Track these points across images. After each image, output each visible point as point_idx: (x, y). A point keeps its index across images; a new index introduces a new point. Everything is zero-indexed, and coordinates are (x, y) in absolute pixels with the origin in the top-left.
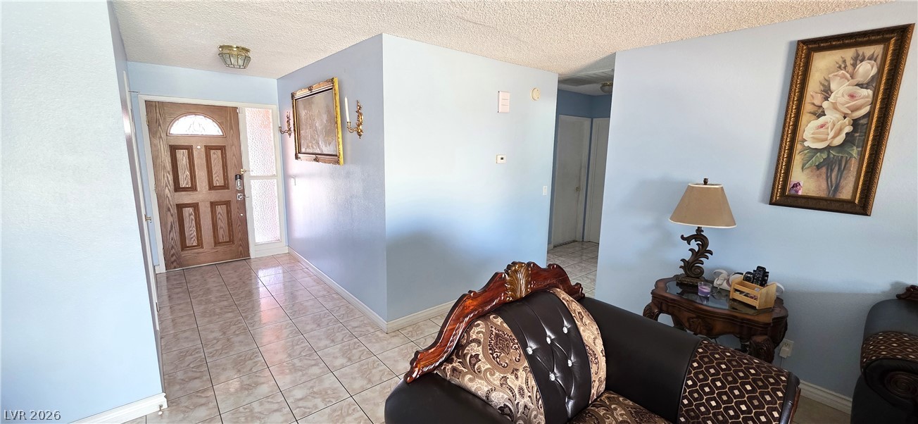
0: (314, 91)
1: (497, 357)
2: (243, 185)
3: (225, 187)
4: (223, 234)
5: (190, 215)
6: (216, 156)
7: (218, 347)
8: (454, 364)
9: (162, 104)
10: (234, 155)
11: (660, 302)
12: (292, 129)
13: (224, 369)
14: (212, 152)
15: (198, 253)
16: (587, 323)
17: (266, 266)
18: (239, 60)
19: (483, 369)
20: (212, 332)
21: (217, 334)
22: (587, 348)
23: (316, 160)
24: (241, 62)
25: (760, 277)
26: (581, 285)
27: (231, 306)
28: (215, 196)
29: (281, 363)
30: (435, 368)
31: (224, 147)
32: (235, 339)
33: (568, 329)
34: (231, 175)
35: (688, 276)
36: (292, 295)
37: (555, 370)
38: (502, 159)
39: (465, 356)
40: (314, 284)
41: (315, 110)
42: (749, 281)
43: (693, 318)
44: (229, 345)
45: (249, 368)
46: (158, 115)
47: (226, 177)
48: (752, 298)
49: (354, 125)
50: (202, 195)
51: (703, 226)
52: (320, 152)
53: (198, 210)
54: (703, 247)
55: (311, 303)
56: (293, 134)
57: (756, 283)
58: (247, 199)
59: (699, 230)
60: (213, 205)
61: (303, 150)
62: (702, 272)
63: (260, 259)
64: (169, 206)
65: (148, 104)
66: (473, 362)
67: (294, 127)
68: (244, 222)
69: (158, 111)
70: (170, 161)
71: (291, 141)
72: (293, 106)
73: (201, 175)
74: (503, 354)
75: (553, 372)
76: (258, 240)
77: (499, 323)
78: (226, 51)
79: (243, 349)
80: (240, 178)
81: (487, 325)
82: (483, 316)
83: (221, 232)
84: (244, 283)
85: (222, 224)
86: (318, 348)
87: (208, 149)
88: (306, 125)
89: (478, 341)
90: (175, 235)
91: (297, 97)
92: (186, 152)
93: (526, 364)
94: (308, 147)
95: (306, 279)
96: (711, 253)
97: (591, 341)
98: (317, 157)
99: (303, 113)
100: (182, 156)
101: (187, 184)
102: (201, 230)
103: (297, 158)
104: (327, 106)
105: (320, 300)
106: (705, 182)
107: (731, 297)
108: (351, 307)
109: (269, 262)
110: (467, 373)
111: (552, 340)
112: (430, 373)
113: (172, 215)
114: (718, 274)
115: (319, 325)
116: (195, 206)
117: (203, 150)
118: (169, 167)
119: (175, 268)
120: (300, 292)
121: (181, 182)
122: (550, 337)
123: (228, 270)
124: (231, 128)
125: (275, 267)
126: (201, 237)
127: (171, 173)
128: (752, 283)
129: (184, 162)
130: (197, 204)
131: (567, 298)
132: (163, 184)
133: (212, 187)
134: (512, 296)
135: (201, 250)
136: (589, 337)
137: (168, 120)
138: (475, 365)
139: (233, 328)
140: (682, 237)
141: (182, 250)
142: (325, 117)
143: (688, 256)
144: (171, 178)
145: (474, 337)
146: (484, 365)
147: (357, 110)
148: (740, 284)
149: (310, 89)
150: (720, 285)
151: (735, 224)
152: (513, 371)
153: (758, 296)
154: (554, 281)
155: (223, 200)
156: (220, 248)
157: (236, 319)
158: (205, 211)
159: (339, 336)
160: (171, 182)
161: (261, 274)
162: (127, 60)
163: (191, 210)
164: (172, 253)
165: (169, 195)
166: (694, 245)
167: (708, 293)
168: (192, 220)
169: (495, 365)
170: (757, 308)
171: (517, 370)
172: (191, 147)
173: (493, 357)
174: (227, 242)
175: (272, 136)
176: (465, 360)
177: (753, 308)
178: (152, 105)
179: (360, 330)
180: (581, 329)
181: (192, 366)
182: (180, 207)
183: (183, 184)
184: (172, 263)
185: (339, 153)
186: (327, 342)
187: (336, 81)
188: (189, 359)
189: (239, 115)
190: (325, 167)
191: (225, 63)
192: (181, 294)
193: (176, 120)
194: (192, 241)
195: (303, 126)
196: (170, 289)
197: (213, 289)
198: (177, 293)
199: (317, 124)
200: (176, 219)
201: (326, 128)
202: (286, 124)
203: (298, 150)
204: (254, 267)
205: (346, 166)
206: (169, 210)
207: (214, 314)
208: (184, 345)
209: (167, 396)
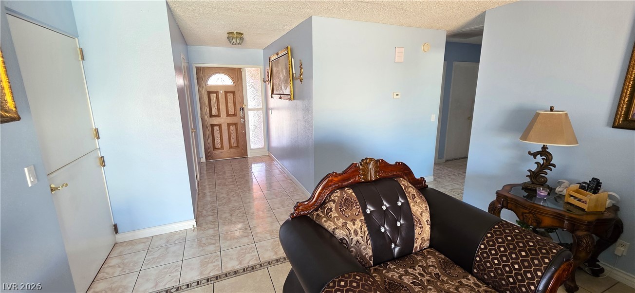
0: (280, 55)
1: (343, 211)
2: (244, 114)
3: (235, 115)
4: (234, 142)
5: (217, 130)
6: (230, 96)
7: (224, 201)
8: (318, 212)
9: (204, 68)
10: (239, 96)
11: (503, 200)
12: (270, 80)
13: (225, 213)
14: (228, 94)
15: (221, 152)
16: (418, 202)
17: (256, 162)
18: (237, 40)
19: (333, 216)
20: (222, 194)
21: (225, 195)
22: (414, 217)
23: (280, 98)
24: (238, 41)
25: (594, 186)
26: (424, 178)
27: (233, 182)
28: (230, 120)
30: (308, 213)
31: (234, 91)
32: (233, 199)
33: (402, 203)
34: (238, 108)
35: (533, 183)
37: (385, 225)
38: (397, 95)
39: (325, 208)
41: (280, 68)
42: (583, 189)
43: (526, 213)
44: (229, 201)
45: (237, 214)
46: (202, 74)
47: (235, 110)
48: (583, 202)
49: (298, 75)
50: (223, 120)
51: (548, 145)
52: (282, 93)
53: (221, 128)
54: (546, 161)
56: (270, 83)
57: (590, 191)
58: (246, 122)
59: (544, 148)
60: (229, 125)
61: (275, 92)
62: (546, 180)
63: (253, 158)
64: (207, 125)
65: (197, 68)
66: (328, 212)
67: (271, 78)
68: (245, 135)
69: (202, 72)
70: (208, 100)
71: (269, 87)
72: (270, 66)
73: (223, 108)
74: (347, 210)
75: (384, 226)
76: (252, 146)
77: (350, 193)
78: (231, 35)
79: (236, 204)
80: (242, 110)
81: (342, 193)
82: (342, 188)
83: (233, 141)
84: (242, 170)
85: (233, 136)
86: (274, 208)
87: (226, 93)
89: (334, 201)
90: (210, 141)
91: (271, 60)
92: (215, 95)
93: (363, 218)
94: (277, 90)
96: (554, 166)
97: (418, 213)
98: (281, 96)
99: (275, 69)
100: (213, 97)
101: (216, 113)
102: (222, 139)
103: (272, 97)
104: (286, 65)
105: (280, 183)
106: (552, 109)
107: (566, 201)
108: (297, 188)
109: (258, 160)
110: (324, 217)
111: (387, 208)
112: (305, 216)
113: (208, 131)
114: (560, 184)
115: (277, 196)
116: (220, 126)
117: (224, 93)
118: (207, 103)
119: (210, 160)
120: (275, 183)
121: (213, 112)
122: (385, 205)
124: (238, 80)
125: (261, 163)
126: (223, 143)
127: (208, 107)
128: (587, 191)
129: (214, 100)
130: (221, 124)
131: (406, 185)
132: (204, 113)
133: (228, 115)
134: (363, 178)
135: (223, 151)
136: (417, 210)
137: (207, 77)
138: (329, 213)
139: (233, 193)
140: (530, 153)
141: (214, 150)
142: (284, 71)
143: (534, 168)
144: (208, 109)
145: (333, 198)
146: (334, 214)
147: (300, 66)
148: (577, 191)
149: (277, 54)
150: (560, 191)
151: (578, 143)
152: (352, 220)
153: (588, 201)
154: (400, 173)
155: (234, 122)
156: (232, 150)
158: (225, 128)
159: (287, 203)
160: (208, 112)
161: (253, 166)
162: (187, 45)
163: (218, 128)
164: (209, 151)
165: (207, 119)
166: (540, 159)
167: (545, 196)
168: (218, 133)
169: (341, 215)
170: (586, 210)
171: (355, 220)
172: (218, 92)
173: (341, 211)
174: (236, 147)
175: (259, 83)
176: (324, 210)
177: (583, 210)
178: (199, 69)
180: (411, 205)
181: (210, 209)
182: (213, 126)
183: (214, 113)
184: (209, 157)
185: (291, 94)
186: (279, 206)
187: (289, 48)
188: (209, 206)
189: (243, 72)
190: (285, 102)
191: (231, 43)
192: (211, 173)
193: (210, 76)
194: (218, 146)
195: (275, 78)
196: (207, 170)
197: (227, 172)
198: (209, 173)
199: (281, 76)
200: (211, 133)
201: (285, 77)
202: (267, 77)
203: (273, 93)
204: (249, 162)
205: (295, 101)
206: (207, 127)
207: (225, 185)
208: (208, 199)
209: (196, 222)
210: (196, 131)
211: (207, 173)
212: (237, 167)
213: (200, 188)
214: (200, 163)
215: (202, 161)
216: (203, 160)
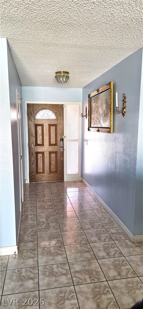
0: (100, 92)
2: (63, 144)
3: (56, 144)
5: (41, 157)
6: (53, 129)
7: (43, 226)
9: (33, 105)
10: (60, 129)
12: (88, 115)
13: (44, 240)
14: (51, 127)
15: (42, 176)
17: (71, 186)
18: (64, 78)
20: (42, 218)
21: (44, 220)
23: (98, 131)
24: (64, 80)
27: (52, 205)
28: (51, 149)
29: (71, 244)
31: (56, 124)
32: (51, 224)
34: (59, 139)
36: (81, 206)
40: (93, 201)
41: (99, 103)
44: (48, 227)
46: (31, 110)
47: (56, 140)
49: (120, 109)
50: (46, 148)
52: (100, 126)
53: (44, 155)
55: (90, 212)
56: (88, 117)
58: (64, 151)
60: (50, 153)
61: (92, 126)
63: (68, 182)
64: (33, 152)
65: (28, 105)
67: (89, 113)
68: (62, 162)
69: (31, 108)
70: (35, 131)
71: (86, 121)
72: (89, 102)
73: (46, 138)
76: (68, 172)
78: (58, 74)
80: (62, 140)
83: (52, 167)
84: (59, 194)
85: (53, 162)
86: (91, 241)
88: (94, 111)
90: (34, 166)
91: (91, 96)
92: (41, 127)
94: (95, 124)
95: (89, 197)
98: (99, 129)
99: (93, 105)
100: (39, 129)
101: (40, 142)
102: (44, 165)
103: (89, 130)
104: (106, 100)
108: (112, 219)
109: (73, 184)
113: (34, 157)
115: (92, 226)
116: (43, 153)
117: (48, 126)
118: (34, 135)
119: (33, 182)
120: (85, 204)
121: (38, 142)
123: (53, 186)
124: (60, 115)
125: (75, 187)
126: (44, 168)
127: (35, 137)
129: (40, 132)
130: (44, 152)
132: (31, 142)
133: (50, 144)
135: (44, 175)
137: (35, 112)
139: (51, 218)
141: (36, 174)
142: (104, 106)
144: (34, 139)
147: (123, 100)
149: (98, 91)
155: (54, 151)
156: (52, 175)
157: (53, 213)
158: (47, 155)
159: (103, 236)
160: (34, 141)
162: (21, 86)
163: (41, 155)
164: (32, 175)
165: (33, 147)
168: (41, 159)
172: (43, 125)
174: (55, 172)
179: (116, 236)
181: (31, 234)
182: (37, 153)
184: (32, 179)
185: (111, 127)
186: (97, 239)
187: (112, 84)
188: (30, 230)
189: (64, 109)
190: (102, 135)
191: (58, 81)
192: (33, 195)
193: (38, 112)
194: (41, 170)
195: (93, 112)
196: (30, 192)
197: (46, 195)
198: (32, 195)
199: (100, 111)
200: (35, 159)
201: (104, 112)
202: (85, 112)
203: (90, 126)
204: (65, 186)
205: (115, 134)
206: (33, 154)
207: (44, 208)
208: (30, 222)
209: (18, 248)
210: (24, 158)
211: (30, 194)
212: (55, 191)
213: (23, 210)
214: (25, 184)
215: (26, 183)
216: (28, 182)
